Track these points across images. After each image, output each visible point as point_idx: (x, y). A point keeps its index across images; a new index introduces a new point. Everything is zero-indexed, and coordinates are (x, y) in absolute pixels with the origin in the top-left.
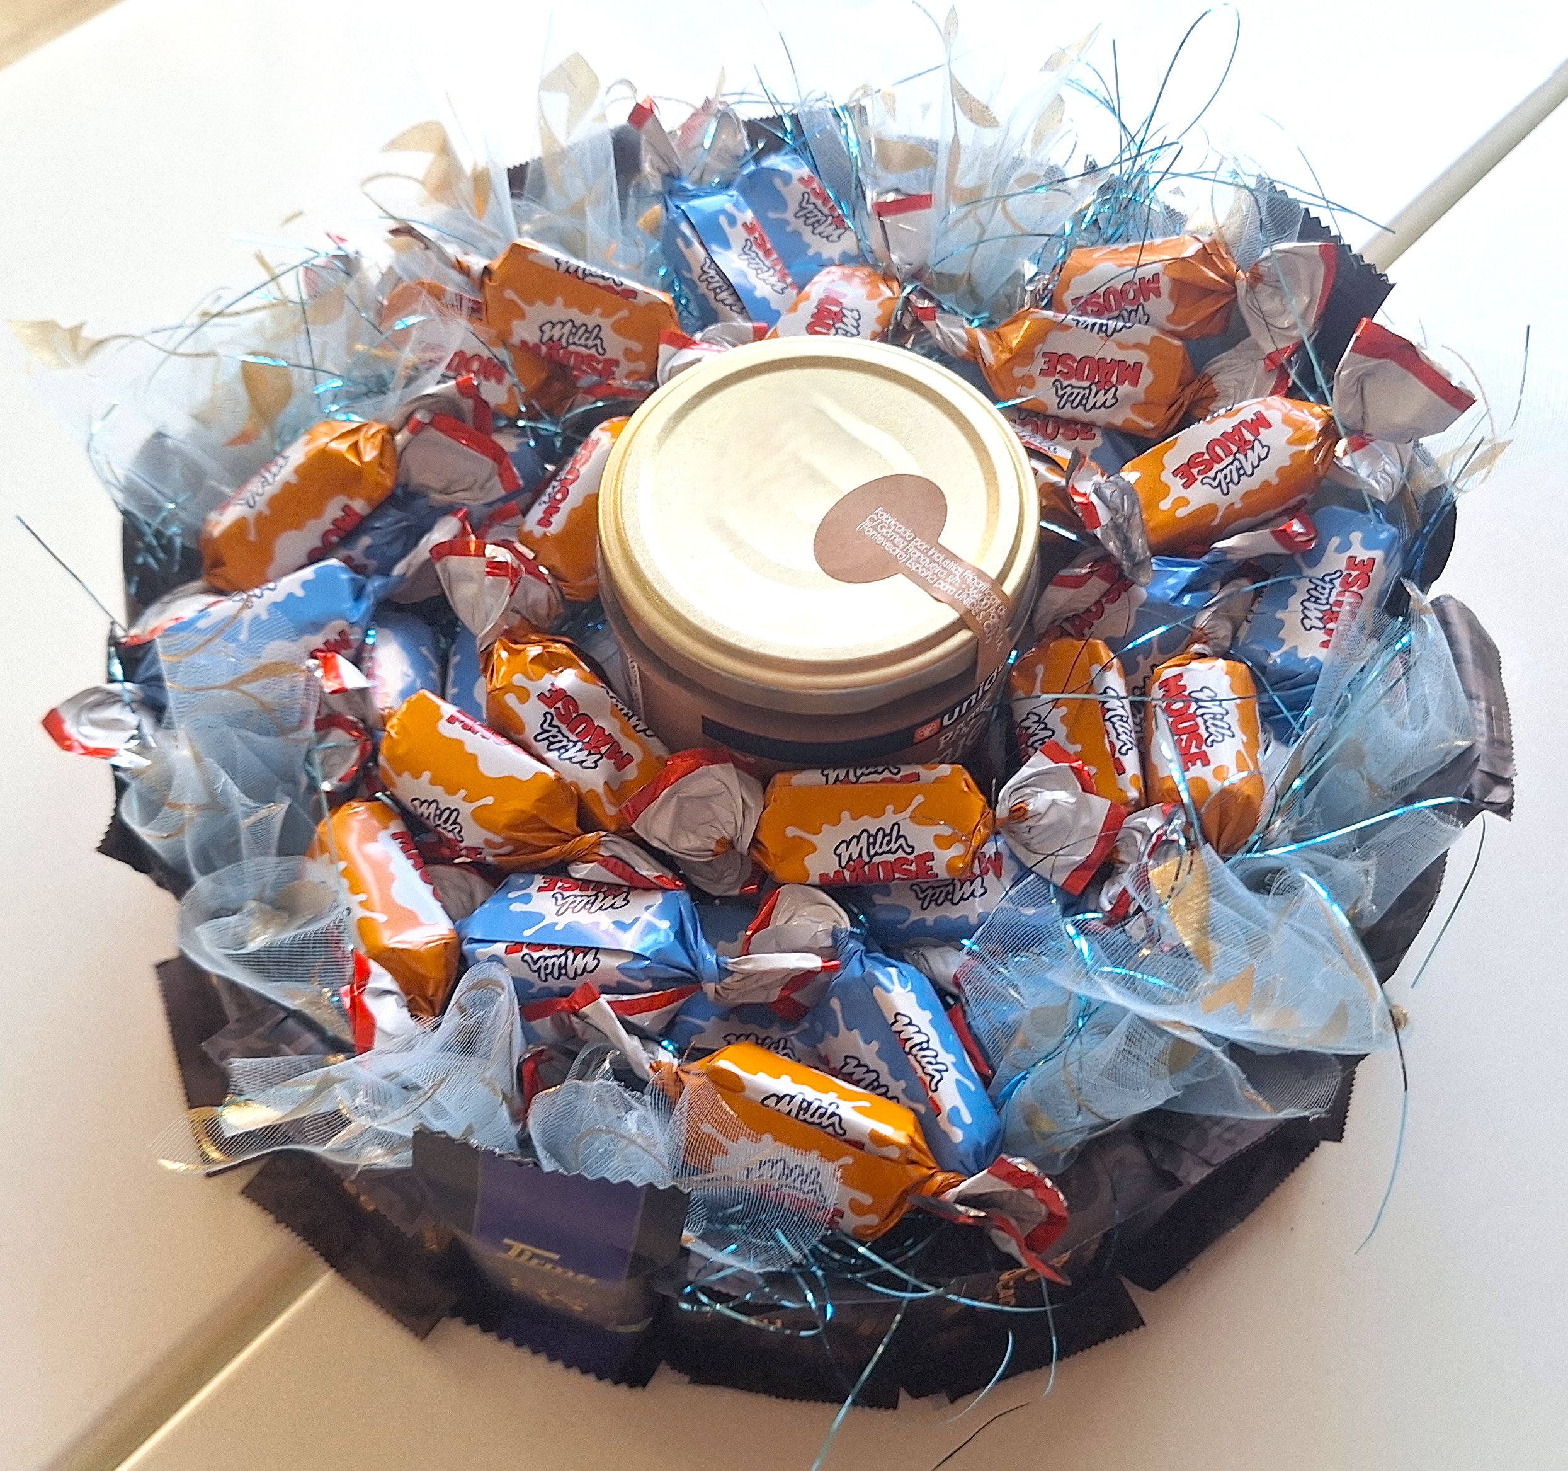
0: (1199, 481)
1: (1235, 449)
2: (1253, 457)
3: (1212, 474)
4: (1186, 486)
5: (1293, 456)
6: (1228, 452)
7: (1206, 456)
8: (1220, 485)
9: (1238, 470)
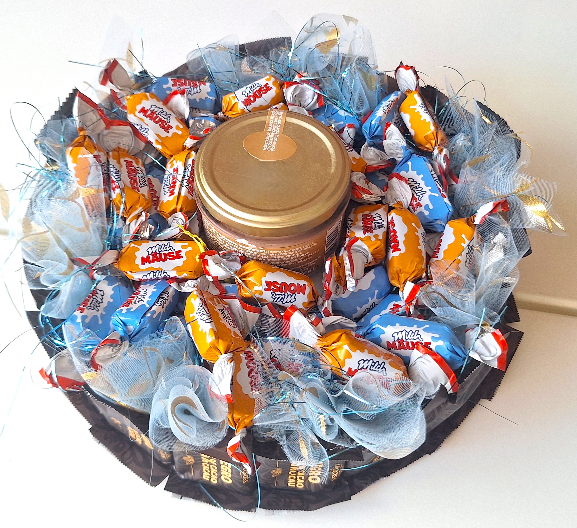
2: (156, 109)
3: (166, 120)
4: (172, 128)
5: (152, 98)
6: (157, 117)
8: (169, 117)
9: (162, 113)
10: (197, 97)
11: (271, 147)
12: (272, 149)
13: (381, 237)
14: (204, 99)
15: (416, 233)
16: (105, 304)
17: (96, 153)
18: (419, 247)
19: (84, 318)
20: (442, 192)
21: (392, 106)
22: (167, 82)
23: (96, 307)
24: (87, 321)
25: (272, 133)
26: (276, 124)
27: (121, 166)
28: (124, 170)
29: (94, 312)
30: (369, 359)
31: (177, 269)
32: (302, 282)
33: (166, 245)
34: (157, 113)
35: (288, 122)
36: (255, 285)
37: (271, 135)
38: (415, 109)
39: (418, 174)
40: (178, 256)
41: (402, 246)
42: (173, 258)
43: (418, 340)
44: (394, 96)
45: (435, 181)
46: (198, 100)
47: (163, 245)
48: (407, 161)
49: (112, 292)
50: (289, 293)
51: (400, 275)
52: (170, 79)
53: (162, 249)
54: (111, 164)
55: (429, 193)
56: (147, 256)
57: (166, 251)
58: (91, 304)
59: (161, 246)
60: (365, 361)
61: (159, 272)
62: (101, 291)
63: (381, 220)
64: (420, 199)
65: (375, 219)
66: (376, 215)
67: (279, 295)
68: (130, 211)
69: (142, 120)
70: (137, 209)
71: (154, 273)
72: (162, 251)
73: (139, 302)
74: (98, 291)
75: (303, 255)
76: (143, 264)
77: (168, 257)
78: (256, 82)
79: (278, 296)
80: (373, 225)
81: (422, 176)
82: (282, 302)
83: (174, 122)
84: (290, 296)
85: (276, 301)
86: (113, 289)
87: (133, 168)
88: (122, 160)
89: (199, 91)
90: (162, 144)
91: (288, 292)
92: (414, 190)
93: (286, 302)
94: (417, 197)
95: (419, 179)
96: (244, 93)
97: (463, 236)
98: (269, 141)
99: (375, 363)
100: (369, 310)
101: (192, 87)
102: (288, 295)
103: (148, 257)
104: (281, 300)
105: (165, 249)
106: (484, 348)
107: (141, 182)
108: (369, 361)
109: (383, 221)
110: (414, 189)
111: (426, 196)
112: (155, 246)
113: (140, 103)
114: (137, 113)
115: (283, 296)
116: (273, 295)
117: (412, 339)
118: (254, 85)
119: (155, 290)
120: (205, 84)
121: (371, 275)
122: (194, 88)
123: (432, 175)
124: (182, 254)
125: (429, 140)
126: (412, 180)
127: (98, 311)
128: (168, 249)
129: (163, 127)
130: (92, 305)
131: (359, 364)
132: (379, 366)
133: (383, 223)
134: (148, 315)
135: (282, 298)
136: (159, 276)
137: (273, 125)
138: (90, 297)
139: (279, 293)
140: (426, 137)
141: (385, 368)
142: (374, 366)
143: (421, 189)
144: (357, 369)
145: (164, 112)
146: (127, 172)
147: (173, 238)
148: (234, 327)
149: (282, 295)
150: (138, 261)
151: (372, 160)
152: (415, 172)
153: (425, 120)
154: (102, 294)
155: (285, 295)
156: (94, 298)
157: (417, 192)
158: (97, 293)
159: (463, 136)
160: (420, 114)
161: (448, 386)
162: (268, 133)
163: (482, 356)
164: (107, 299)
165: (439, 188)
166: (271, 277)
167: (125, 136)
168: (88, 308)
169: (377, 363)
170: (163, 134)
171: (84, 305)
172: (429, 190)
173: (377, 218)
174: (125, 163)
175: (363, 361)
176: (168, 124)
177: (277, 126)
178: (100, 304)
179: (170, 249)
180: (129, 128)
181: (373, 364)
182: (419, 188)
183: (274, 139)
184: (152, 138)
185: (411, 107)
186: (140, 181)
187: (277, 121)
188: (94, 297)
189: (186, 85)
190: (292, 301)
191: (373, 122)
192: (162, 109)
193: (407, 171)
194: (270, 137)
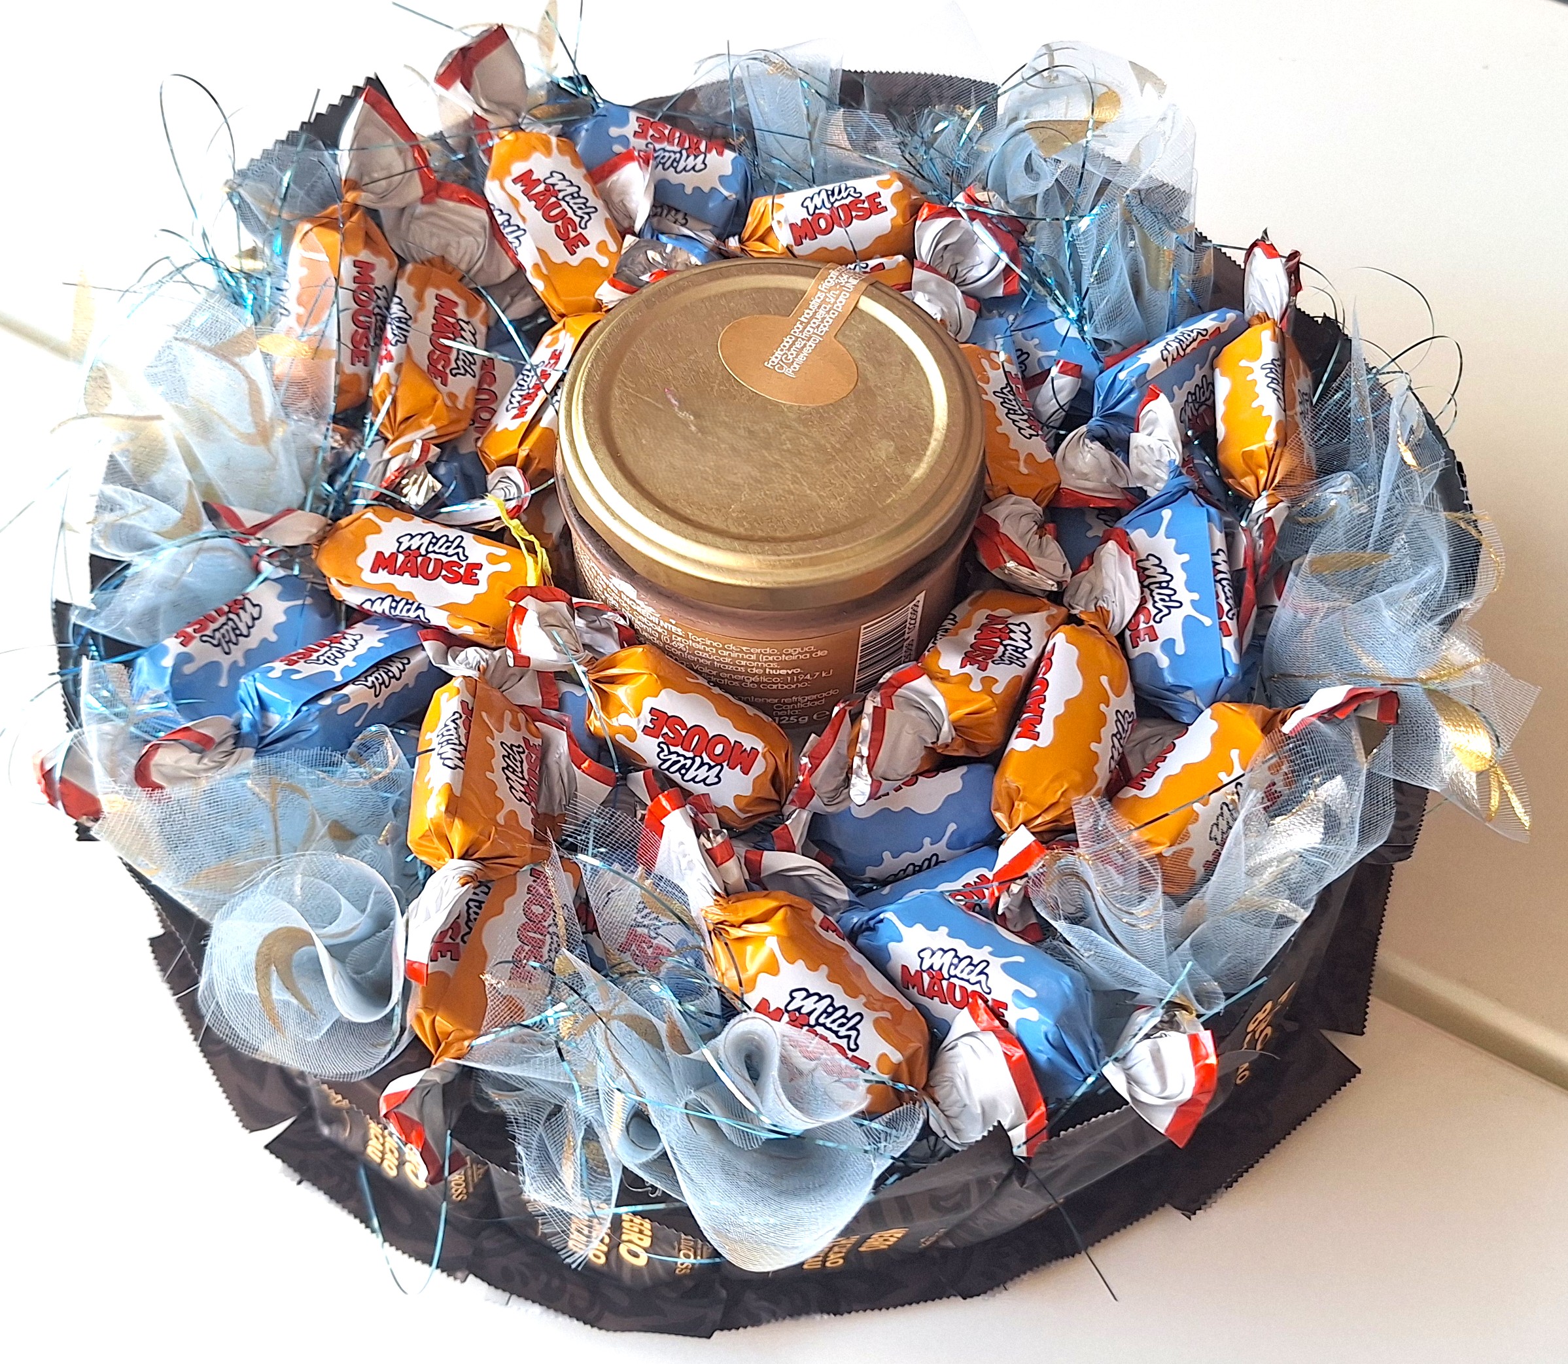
0: (583, 232)
1: (553, 199)
2: (562, 185)
3: (577, 220)
4: (586, 243)
5: (562, 153)
6: (557, 205)
7: (559, 223)
8: (588, 214)
9: (574, 198)
10: (689, 181)
11: (789, 365)
12: (788, 371)
13: (998, 689)
14: (706, 190)
15: (1103, 707)
16: (252, 642)
17: (364, 255)
18: (1094, 746)
19: (183, 659)
20: (1225, 618)
21: (1194, 345)
22: (624, 122)
23: (225, 644)
24: (188, 669)
25: (808, 328)
26: (829, 307)
27: (421, 307)
28: (426, 318)
29: (217, 655)
30: (823, 994)
31: (449, 608)
32: (749, 742)
33: (451, 539)
34: (560, 195)
35: (861, 311)
36: (622, 708)
37: (802, 332)
38: (1251, 371)
39: (1179, 551)
40: (469, 576)
41: (1046, 730)
42: (455, 579)
43: (977, 988)
44: (1212, 319)
45: (1219, 581)
46: (689, 190)
47: (444, 539)
48: (1162, 506)
49: (283, 618)
50: (706, 759)
51: (1016, 803)
52: (633, 115)
53: (436, 548)
54: (397, 293)
55: (1187, 610)
56: (392, 554)
57: (446, 554)
58: (215, 630)
59: (438, 540)
60: (809, 995)
61: (407, 603)
62: (254, 605)
63: (1027, 642)
64: (1157, 619)
65: (1012, 635)
66: (1019, 625)
67: (679, 755)
68: (402, 427)
69: (515, 202)
70: (421, 427)
71: (394, 600)
72: (434, 552)
73: (325, 662)
74: (247, 603)
75: (783, 672)
76: (374, 570)
77: (444, 573)
78: (850, 183)
79: (674, 757)
80: (1001, 648)
81: (1185, 557)
82: (683, 775)
83: (596, 231)
84: (706, 767)
85: (668, 769)
86: (287, 611)
87: (452, 320)
88: (430, 295)
89: (699, 166)
90: (546, 279)
91: (704, 755)
92: (1152, 591)
93: (693, 780)
94: (1154, 611)
95: (1175, 563)
96: (808, 202)
97: (1235, 754)
98: (791, 347)
99: (836, 1010)
100: (918, 869)
101: (684, 152)
102: (702, 764)
103: (394, 556)
104: (679, 770)
105: (443, 550)
106: (1152, 1067)
107: (460, 363)
108: (821, 998)
109: (1031, 647)
110: (1152, 587)
111: (1177, 616)
112: (423, 536)
113: (525, 157)
114: (508, 182)
115: (689, 762)
116: (663, 750)
117: (965, 978)
118: (843, 189)
119: (381, 645)
120: (720, 153)
121: (951, 781)
122: (688, 156)
123: (1215, 564)
124: (482, 575)
125: (1254, 468)
126: (1157, 562)
127: (227, 653)
128: (451, 551)
129: (562, 235)
130: (218, 635)
131: (793, 998)
132: (844, 1020)
133: (1026, 653)
134: (327, 701)
135: (683, 766)
136: (404, 613)
137: (819, 307)
138: (220, 612)
139: (679, 750)
140: (1248, 456)
141: (858, 1031)
142: (830, 1015)
143: (1171, 592)
144: (783, 1008)
145: (579, 197)
146: (433, 325)
147: (477, 527)
148: (521, 800)
149: (686, 758)
150: (366, 560)
151: (1084, 477)
152: (1173, 542)
153: (1262, 407)
154: (256, 616)
155: (693, 759)
156: (229, 619)
157: (1157, 598)
158: (243, 608)
159: (1348, 483)
160: (1257, 390)
161: (1018, 1136)
162: (798, 325)
163: (1137, 1089)
164: (264, 631)
165: (1219, 606)
166: (670, 702)
167: (469, 233)
168: (205, 638)
169: (842, 1011)
170: (559, 252)
171: (197, 627)
172: (1193, 602)
173: (1018, 636)
174: (436, 303)
175: (804, 994)
176: (579, 230)
177: (828, 312)
178: (241, 638)
179: (457, 554)
180: (483, 215)
181: (830, 1010)
182: (1167, 588)
183: (805, 345)
184: (527, 255)
185: (1243, 363)
186: (457, 359)
187: (833, 300)
188: (231, 616)
189: (671, 142)
190: (708, 782)
191: (1122, 376)
192: (576, 189)
193: (1152, 533)
194: (797, 338)
